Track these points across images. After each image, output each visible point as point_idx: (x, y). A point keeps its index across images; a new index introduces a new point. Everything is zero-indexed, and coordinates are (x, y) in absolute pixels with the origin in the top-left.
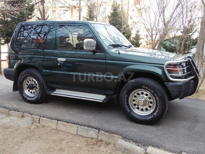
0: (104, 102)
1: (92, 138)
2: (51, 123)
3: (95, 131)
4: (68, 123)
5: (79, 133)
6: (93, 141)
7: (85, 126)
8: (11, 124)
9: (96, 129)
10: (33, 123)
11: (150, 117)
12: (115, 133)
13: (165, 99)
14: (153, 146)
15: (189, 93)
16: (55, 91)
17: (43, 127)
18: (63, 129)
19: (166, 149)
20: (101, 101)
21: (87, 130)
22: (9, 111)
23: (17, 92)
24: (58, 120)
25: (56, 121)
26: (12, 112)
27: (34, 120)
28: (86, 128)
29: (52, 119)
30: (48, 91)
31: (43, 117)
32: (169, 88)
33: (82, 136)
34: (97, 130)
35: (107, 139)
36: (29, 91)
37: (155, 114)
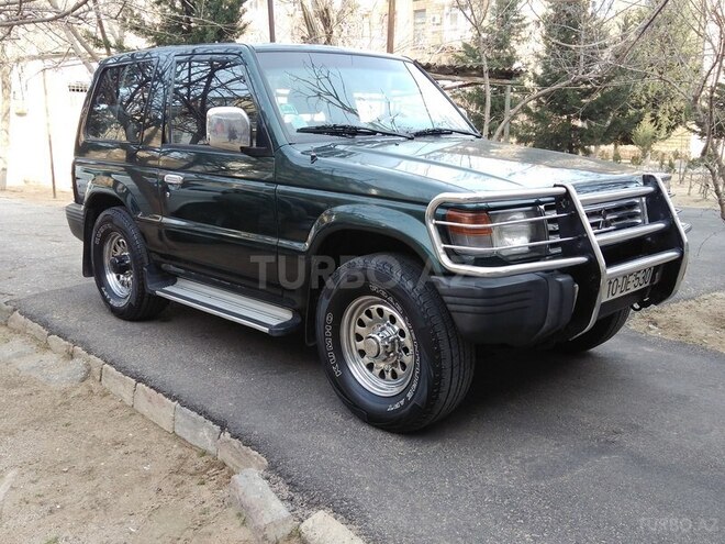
0: (275, 335)
1: (204, 453)
2: (122, 387)
3: (211, 429)
4: (158, 391)
5: (177, 431)
6: (201, 462)
7: (192, 410)
8: (34, 374)
9: (215, 422)
10: (83, 380)
11: (397, 406)
12: (257, 445)
13: (437, 343)
14: (336, 511)
15: (546, 325)
16: (173, 283)
17: (105, 395)
18: (145, 411)
19: (368, 529)
20: (266, 330)
21: (195, 422)
22: (49, 335)
23: (92, 280)
24: (140, 380)
25: (133, 381)
26: (54, 340)
27: (89, 370)
28: (194, 414)
29: (126, 373)
30: (152, 283)
31: (111, 364)
32: (447, 299)
33: (184, 440)
34: (217, 428)
35: (236, 462)
36: (118, 278)
37: (409, 395)
